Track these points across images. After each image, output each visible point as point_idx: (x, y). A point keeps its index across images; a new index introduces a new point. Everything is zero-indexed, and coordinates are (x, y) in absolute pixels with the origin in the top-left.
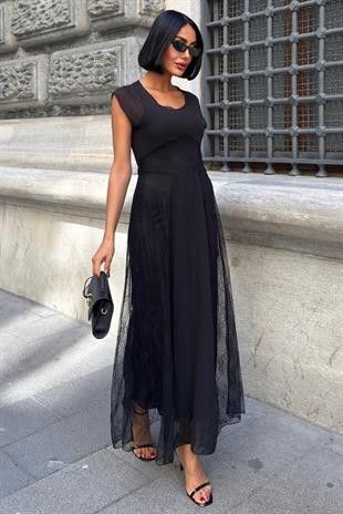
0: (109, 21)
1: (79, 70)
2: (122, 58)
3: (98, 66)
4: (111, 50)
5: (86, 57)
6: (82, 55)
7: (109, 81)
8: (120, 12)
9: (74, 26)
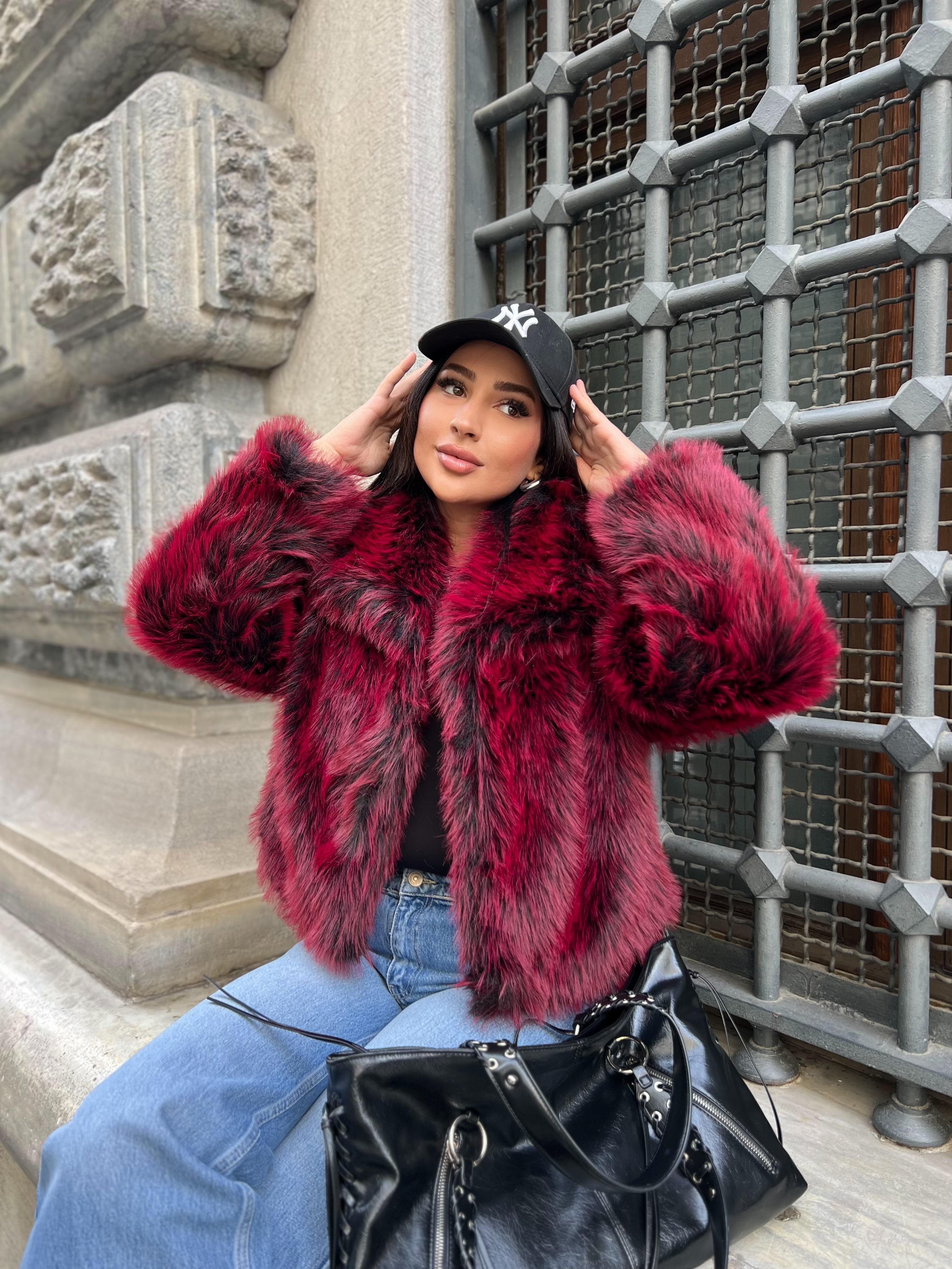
0: (104, 346)
1: (18, 529)
2: (135, 490)
3: (61, 523)
4: (91, 457)
5: (35, 480)
6: (23, 475)
7: (90, 583)
8: (126, 304)
9: (17, 372)
